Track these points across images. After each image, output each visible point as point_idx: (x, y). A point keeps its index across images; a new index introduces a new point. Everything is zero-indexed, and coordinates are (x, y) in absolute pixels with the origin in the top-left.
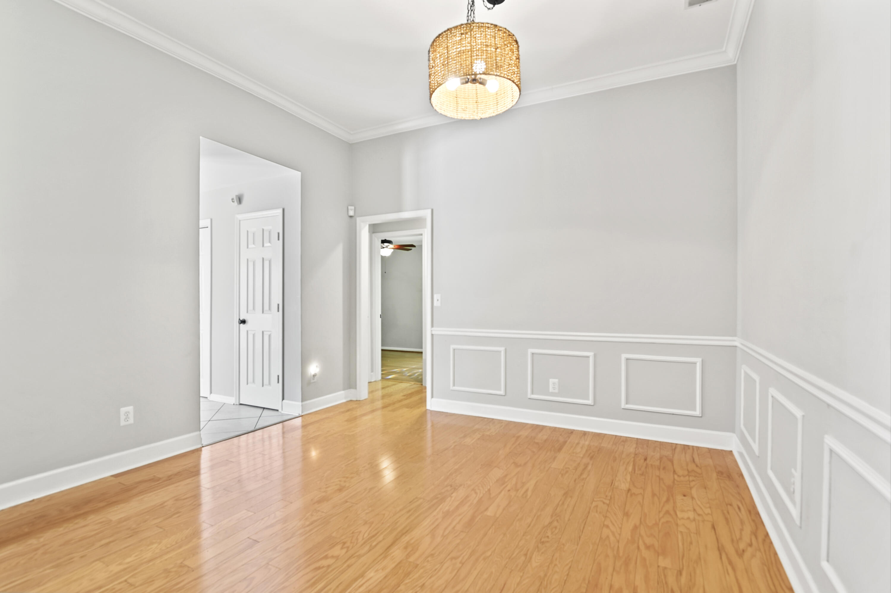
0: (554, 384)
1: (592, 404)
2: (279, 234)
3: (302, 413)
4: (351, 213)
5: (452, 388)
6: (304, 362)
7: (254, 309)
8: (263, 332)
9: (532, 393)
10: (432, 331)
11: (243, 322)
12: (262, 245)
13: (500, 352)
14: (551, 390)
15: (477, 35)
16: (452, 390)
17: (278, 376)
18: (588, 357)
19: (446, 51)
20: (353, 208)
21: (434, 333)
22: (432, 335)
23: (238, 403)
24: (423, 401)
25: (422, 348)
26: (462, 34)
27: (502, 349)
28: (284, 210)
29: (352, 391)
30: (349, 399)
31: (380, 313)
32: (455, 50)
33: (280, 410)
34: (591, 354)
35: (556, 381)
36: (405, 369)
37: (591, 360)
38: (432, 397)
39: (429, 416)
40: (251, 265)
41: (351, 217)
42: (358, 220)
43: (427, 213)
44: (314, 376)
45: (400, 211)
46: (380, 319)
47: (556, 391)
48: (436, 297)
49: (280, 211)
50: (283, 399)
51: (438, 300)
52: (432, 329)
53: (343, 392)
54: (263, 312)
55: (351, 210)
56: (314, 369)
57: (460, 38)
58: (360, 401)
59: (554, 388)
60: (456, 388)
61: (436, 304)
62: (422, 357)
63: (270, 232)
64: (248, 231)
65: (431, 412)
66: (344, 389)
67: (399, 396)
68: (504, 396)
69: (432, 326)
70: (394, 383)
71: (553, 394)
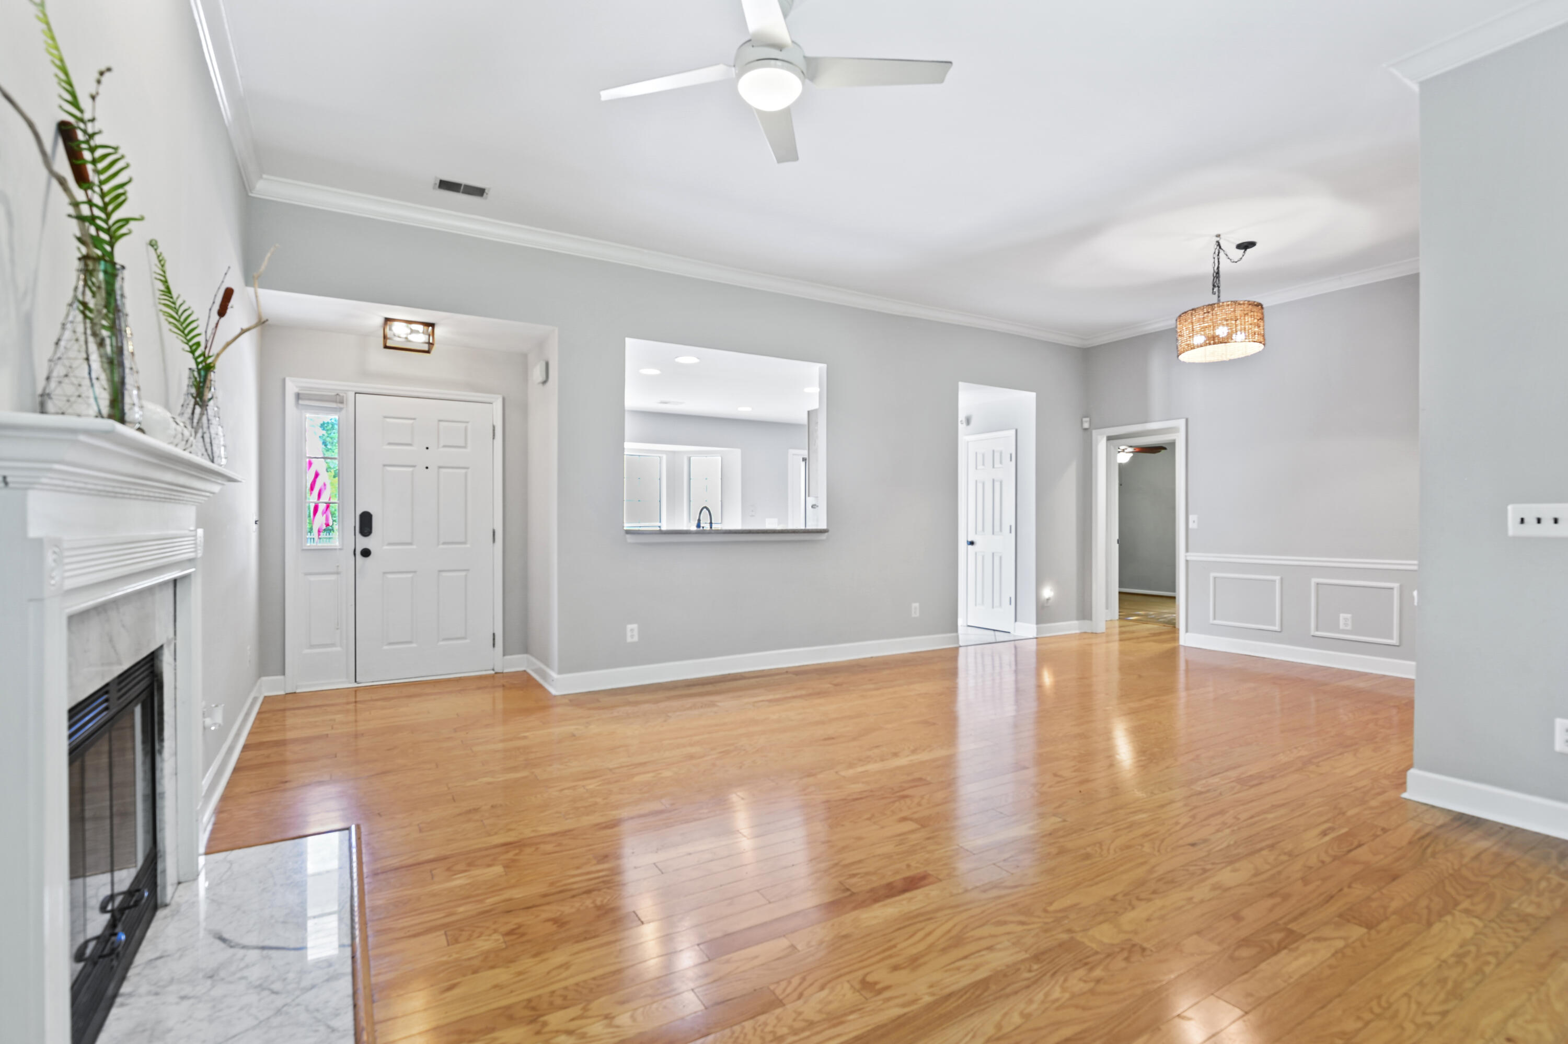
0: (1346, 619)
1: (1398, 644)
2: (1011, 455)
3: (1037, 634)
4: (1086, 425)
5: (1212, 621)
6: (1039, 585)
7: (983, 530)
8: (993, 554)
9: (1317, 629)
10: (1186, 556)
11: (972, 543)
12: (992, 466)
13: (1274, 581)
14: (1342, 626)
15: (1218, 313)
16: (1212, 624)
17: (1010, 598)
18: (1392, 589)
19: (1191, 326)
20: (1087, 419)
21: (1189, 558)
22: (1187, 561)
23: (965, 625)
24: (1176, 639)
25: (1174, 590)
26: (1205, 313)
27: (1277, 578)
28: (1016, 431)
29: (1087, 622)
30: (1083, 631)
31: (1117, 537)
32: (1199, 326)
33: (1012, 632)
34: (1396, 585)
35: (1349, 616)
36: (1152, 613)
37: (1396, 593)
38: (1187, 631)
39: (1182, 651)
40: (980, 486)
41: (1086, 429)
42: (1094, 432)
43: (1181, 423)
44: (1048, 600)
45: (1146, 422)
46: (1117, 545)
47: (1349, 628)
48: (1191, 518)
49: (1013, 432)
50: (1016, 621)
51: (1194, 522)
52: (1188, 554)
53: (1076, 622)
54: (993, 533)
55: (1086, 422)
56: (1048, 592)
57: (1203, 316)
58: (1096, 633)
59: (1346, 625)
60: (1216, 622)
61: (1191, 525)
62: (1175, 602)
63: (1001, 453)
64: (976, 453)
65: (1185, 647)
66: (1078, 619)
67: (1146, 633)
68: (1280, 632)
69: (1187, 550)
70: (1137, 623)
71: (1344, 632)
